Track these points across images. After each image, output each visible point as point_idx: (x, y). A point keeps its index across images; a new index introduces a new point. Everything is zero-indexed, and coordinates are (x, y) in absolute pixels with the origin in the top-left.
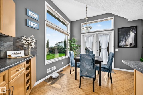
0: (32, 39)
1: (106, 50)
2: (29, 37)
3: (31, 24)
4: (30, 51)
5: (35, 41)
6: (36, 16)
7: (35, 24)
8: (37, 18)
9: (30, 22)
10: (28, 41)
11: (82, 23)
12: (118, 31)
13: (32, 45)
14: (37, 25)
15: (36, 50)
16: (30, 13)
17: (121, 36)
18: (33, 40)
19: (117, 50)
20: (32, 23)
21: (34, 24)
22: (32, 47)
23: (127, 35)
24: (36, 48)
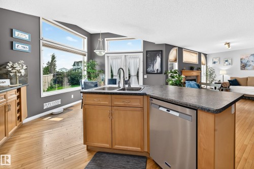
0: (20, 66)
1: (136, 77)
2: (16, 63)
3: (18, 47)
4: (18, 80)
5: (25, 67)
6: (26, 37)
7: (25, 46)
8: (28, 38)
9: (17, 45)
10: (16, 69)
11: (106, 39)
12: (147, 55)
13: (20, 73)
14: (28, 47)
15: (27, 79)
16: (17, 34)
17: (149, 60)
18: (23, 66)
19: (146, 76)
20: (20, 46)
21: (23, 46)
22: (21, 75)
23: (154, 60)
24: (27, 76)
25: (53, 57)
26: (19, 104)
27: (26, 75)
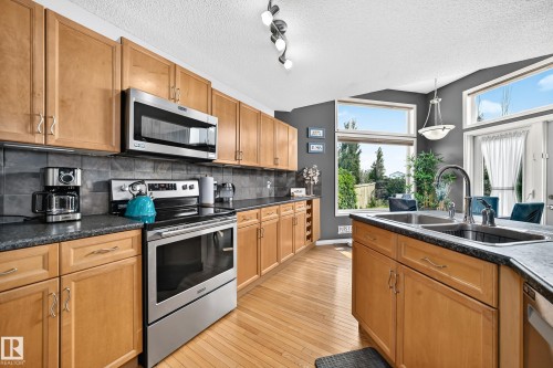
2: (311, 169)
4: (311, 190)
6: (319, 133)
7: (319, 146)
8: (322, 135)
9: (312, 146)
10: (310, 175)
11: (465, 93)
13: (314, 180)
15: (320, 189)
16: (313, 132)
18: (316, 172)
20: (315, 146)
22: (315, 183)
25: (379, 155)
26: (309, 220)
27: (319, 184)
